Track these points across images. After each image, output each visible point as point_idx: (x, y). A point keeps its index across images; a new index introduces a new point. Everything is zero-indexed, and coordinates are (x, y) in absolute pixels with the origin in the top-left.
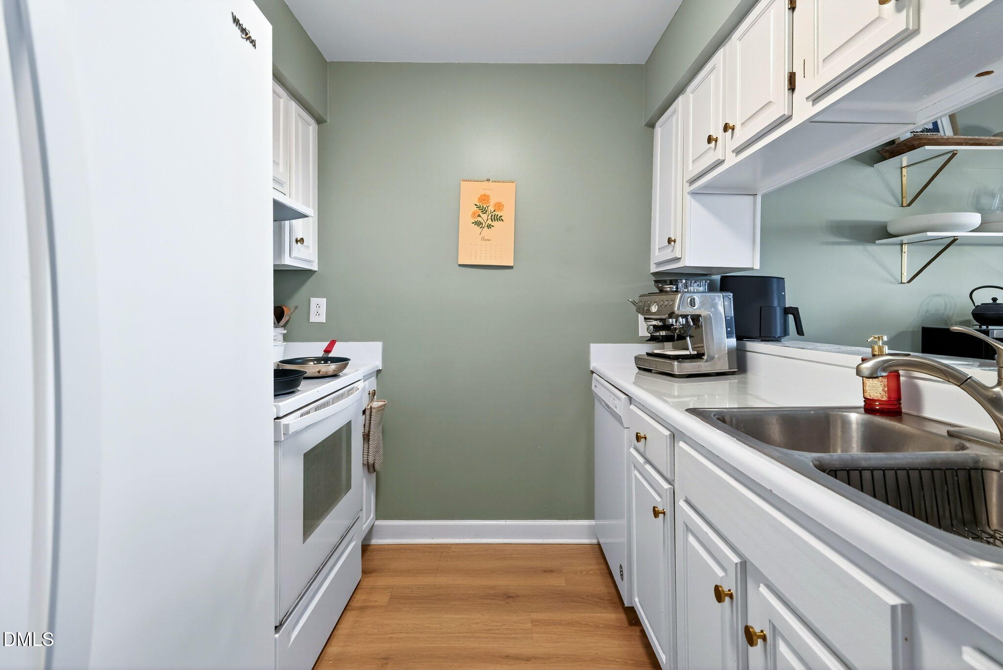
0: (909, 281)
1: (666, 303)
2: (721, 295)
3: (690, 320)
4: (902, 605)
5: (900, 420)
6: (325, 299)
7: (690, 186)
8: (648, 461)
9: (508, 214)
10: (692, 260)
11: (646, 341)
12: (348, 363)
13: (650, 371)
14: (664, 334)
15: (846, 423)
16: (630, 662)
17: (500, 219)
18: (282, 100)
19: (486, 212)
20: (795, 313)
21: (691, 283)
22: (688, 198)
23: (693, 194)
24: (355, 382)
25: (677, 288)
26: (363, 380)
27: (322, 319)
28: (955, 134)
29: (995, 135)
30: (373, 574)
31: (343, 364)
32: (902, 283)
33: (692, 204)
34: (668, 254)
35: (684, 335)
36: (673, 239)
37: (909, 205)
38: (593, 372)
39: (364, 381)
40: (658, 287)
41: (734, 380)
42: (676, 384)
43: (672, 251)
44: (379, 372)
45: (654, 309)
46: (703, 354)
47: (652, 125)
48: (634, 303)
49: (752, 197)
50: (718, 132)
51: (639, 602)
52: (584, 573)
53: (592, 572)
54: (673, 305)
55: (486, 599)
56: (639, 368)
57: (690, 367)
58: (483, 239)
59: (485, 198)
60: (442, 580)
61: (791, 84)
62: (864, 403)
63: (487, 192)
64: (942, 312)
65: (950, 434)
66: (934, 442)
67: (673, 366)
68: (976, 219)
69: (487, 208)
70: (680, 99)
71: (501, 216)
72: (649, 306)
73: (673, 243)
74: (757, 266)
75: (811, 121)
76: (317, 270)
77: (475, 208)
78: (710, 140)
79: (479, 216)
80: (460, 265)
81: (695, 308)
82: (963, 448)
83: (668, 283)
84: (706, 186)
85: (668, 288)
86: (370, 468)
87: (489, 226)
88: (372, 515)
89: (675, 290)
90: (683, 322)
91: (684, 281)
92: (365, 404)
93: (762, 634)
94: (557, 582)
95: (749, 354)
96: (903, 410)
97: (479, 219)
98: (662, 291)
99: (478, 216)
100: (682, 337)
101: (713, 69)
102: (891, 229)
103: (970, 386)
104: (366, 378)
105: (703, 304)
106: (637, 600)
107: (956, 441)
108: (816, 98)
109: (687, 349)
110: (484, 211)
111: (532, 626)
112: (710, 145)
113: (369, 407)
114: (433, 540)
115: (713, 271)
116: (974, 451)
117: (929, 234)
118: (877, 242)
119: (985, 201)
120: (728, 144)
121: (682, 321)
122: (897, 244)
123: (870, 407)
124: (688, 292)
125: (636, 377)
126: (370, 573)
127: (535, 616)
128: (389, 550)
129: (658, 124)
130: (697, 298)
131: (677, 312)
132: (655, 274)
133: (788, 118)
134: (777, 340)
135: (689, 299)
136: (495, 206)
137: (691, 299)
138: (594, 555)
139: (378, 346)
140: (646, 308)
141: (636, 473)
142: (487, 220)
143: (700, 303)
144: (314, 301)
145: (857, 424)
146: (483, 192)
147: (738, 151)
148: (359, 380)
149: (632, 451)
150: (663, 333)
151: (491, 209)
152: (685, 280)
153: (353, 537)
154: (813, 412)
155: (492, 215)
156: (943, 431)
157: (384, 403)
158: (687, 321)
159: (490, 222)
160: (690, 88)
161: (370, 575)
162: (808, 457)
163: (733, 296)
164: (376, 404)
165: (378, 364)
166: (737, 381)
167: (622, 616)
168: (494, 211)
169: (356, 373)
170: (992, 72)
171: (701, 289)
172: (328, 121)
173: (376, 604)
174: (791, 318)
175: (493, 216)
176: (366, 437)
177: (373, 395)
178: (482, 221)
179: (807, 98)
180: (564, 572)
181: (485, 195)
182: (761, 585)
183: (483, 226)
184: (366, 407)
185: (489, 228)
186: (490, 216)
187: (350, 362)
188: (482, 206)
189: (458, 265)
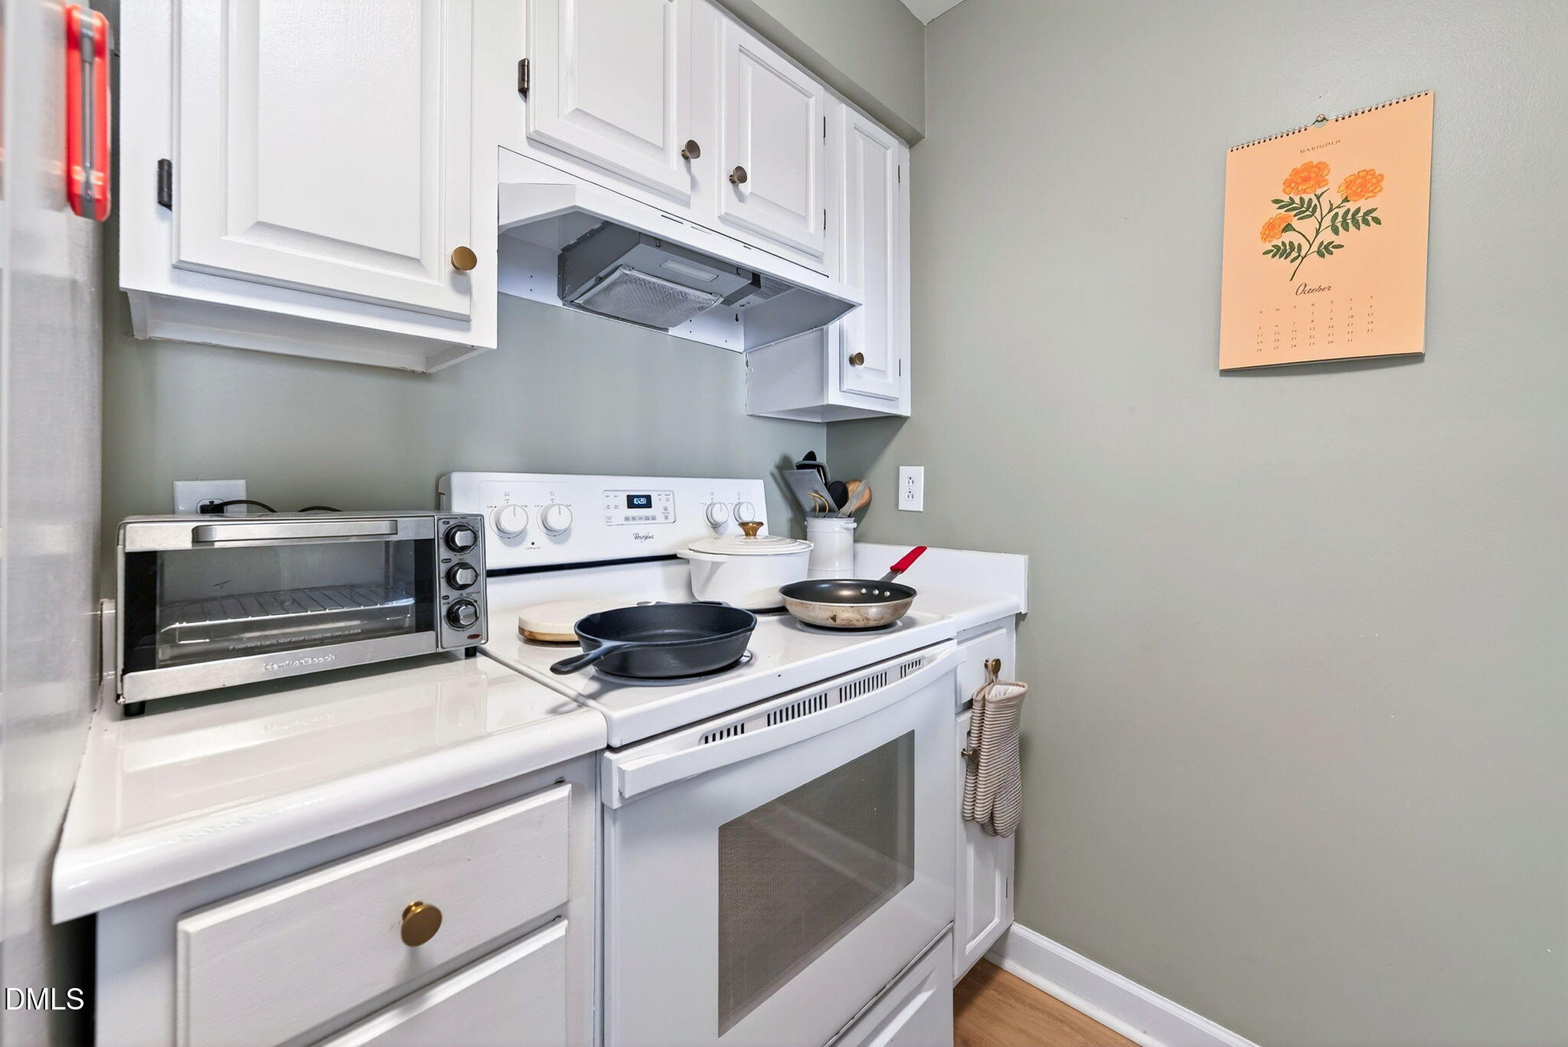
6: (923, 468)
17: (1366, 220)
18: (812, 101)
19: (1314, 212)
26: (955, 641)
27: (917, 504)
39: (959, 643)
44: (1020, 617)
58: (1305, 290)
59: (1308, 175)
63: (1317, 156)
69: (1315, 201)
71: (1371, 212)
76: (909, 415)
77: (1274, 211)
79: (1289, 228)
80: (1226, 373)
86: (982, 825)
87: (1325, 250)
88: (1002, 911)
92: (967, 691)
97: (1289, 237)
99: (1284, 230)
104: (972, 633)
110: (1306, 210)
113: (980, 697)
136: (1347, 187)
139: (1016, 565)
142: (1318, 232)
144: (905, 471)
146: (1301, 160)
148: (950, 639)
151: (1333, 197)
153: (925, 979)
155: (1336, 216)
157: (1021, 692)
159: (1327, 236)
164: (997, 692)
165: (1015, 602)
168: (1346, 200)
169: (941, 622)
172: (926, 136)
175: (1340, 219)
176: (973, 760)
177: (991, 670)
178: (1298, 241)
181: (1308, 167)
183: (1303, 253)
184: (974, 698)
185: (1323, 256)
186: (1327, 222)
187: (915, 600)
188: (1297, 200)
189: (1218, 373)
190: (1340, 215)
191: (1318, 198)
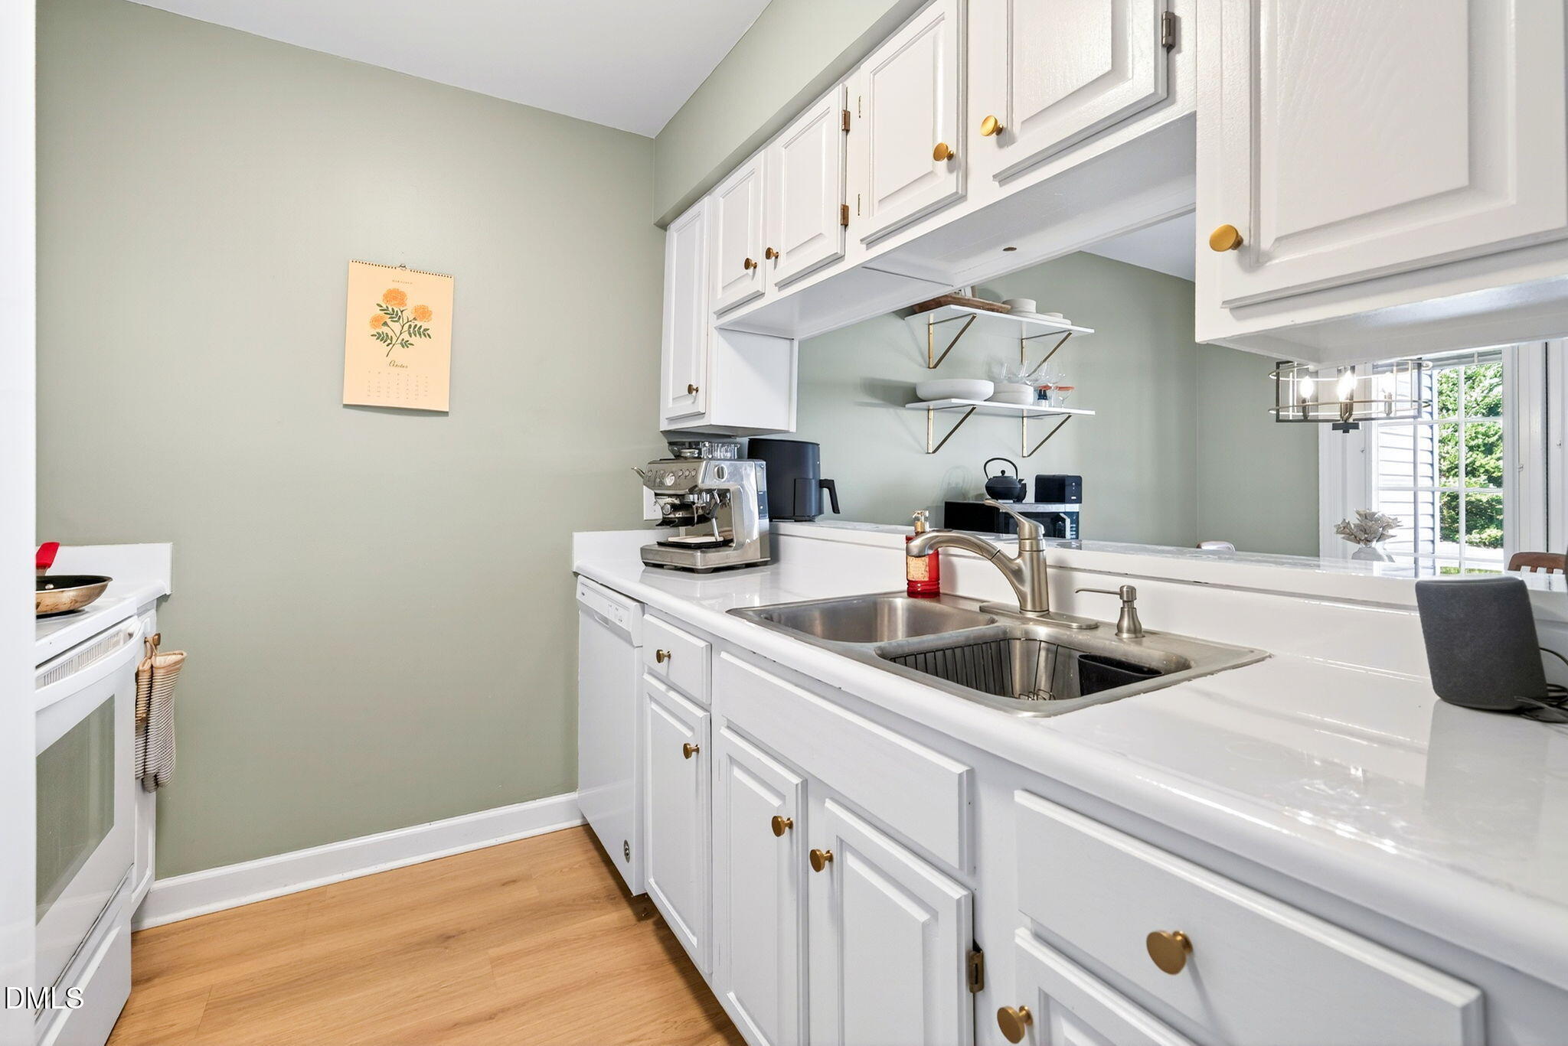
0: (934, 452)
1: (687, 473)
2: (752, 463)
3: (716, 496)
4: (967, 771)
5: (939, 601)
7: (718, 319)
8: (672, 687)
9: (439, 326)
10: (718, 416)
11: (657, 525)
12: (106, 586)
13: (661, 566)
14: (681, 516)
15: (892, 609)
16: (645, 967)
17: (424, 333)
19: (399, 319)
20: (831, 487)
21: (718, 446)
22: (715, 334)
23: (722, 329)
24: (122, 621)
25: (700, 453)
26: (135, 617)
28: (973, 296)
29: (1003, 303)
30: (156, 981)
31: (93, 588)
32: (928, 453)
33: (718, 342)
34: (686, 406)
35: (709, 516)
36: (695, 387)
37: (935, 367)
38: (576, 574)
39: (138, 618)
40: (672, 451)
41: (765, 572)
42: (699, 582)
43: (693, 403)
44: (163, 599)
45: (669, 481)
46: (731, 541)
47: (663, 226)
48: (640, 473)
49: (788, 342)
50: (758, 257)
51: (656, 883)
52: (567, 870)
53: (576, 866)
54: (695, 477)
55: (407, 952)
56: (646, 564)
57: (716, 558)
58: (393, 364)
59: (395, 296)
60: (314, 949)
61: (844, 219)
62: (907, 586)
63: (402, 288)
64: (961, 486)
65: (982, 610)
66: (969, 620)
67: (694, 557)
68: (988, 388)
69: (400, 314)
70: (706, 201)
71: (425, 330)
72: (663, 477)
73: (694, 392)
74: (793, 429)
75: (864, 267)
77: (377, 311)
78: (748, 264)
79: (385, 324)
80: (346, 406)
81: (723, 480)
82: (993, 621)
83: (687, 445)
84: (738, 322)
85: (687, 453)
86: (149, 781)
87: (405, 344)
88: (149, 872)
89: (697, 455)
90: (706, 499)
91: (707, 444)
92: (140, 662)
93: (828, 855)
94: (528, 894)
95: (782, 537)
96: (941, 591)
97: (385, 329)
98: (678, 456)
99: (383, 325)
100: (704, 519)
101: (752, 173)
102: (921, 393)
103: (999, 559)
104: (142, 612)
105: (732, 475)
106: (652, 881)
107: (987, 616)
108: (870, 242)
109: (713, 535)
110: (395, 316)
111: (492, 968)
112: (748, 271)
113: (147, 667)
114: (287, 887)
115: (739, 433)
116: (1003, 623)
117: (954, 401)
118: (908, 406)
119: (996, 370)
120: (767, 275)
121: (706, 497)
122: (925, 410)
123: (913, 591)
124: (713, 459)
125: (642, 575)
126: (149, 980)
127: (494, 952)
128: (189, 930)
129: (673, 227)
130: (725, 465)
131: (701, 485)
132: (666, 433)
133: (837, 258)
134: (810, 519)
135: (716, 469)
136: (415, 312)
137: (718, 469)
138: (579, 841)
139: (163, 552)
140: (658, 480)
141: (654, 706)
142: (401, 332)
143: (729, 474)
145: (903, 609)
146: (393, 286)
147: (783, 285)
148: (129, 618)
149: (648, 677)
150: (679, 514)
151: (408, 314)
152: (709, 442)
153: (113, 922)
154: (855, 602)
155: (410, 326)
156: (976, 607)
157: (179, 657)
158: (712, 497)
159: (406, 336)
160: (720, 190)
161: (149, 984)
162: (870, 648)
163: (767, 465)
164: (162, 661)
165: (163, 584)
166: (769, 573)
167: (627, 912)
168: (415, 319)
169: (123, 604)
170: (1015, 249)
171: (729, 455)
173: (175, 1029)
174: (826, 491)
175: (412, 328)
176: (143, 725)
177: (155, 644)
178: (390, 334)
179: (861, 240)
180: (534, 877)
181: (397, 292)
182: (827, 800)
183: (393, 343)
184: (141, 668)
185: (403, 347)
186: (406, 327)
187: (110, 584)
188: (390, 309)
189: (342, 406)
190: (413, 326)
191: (402, 312)
